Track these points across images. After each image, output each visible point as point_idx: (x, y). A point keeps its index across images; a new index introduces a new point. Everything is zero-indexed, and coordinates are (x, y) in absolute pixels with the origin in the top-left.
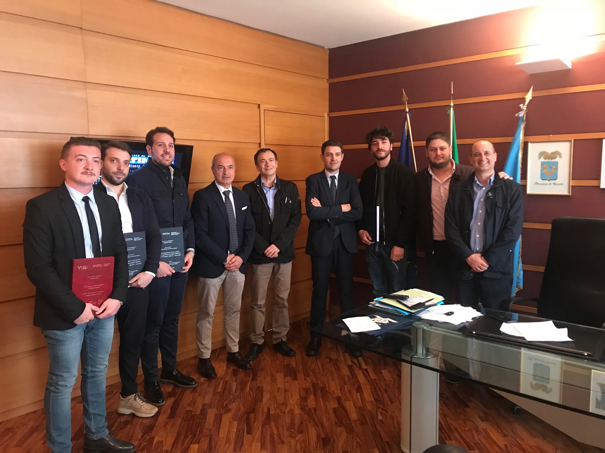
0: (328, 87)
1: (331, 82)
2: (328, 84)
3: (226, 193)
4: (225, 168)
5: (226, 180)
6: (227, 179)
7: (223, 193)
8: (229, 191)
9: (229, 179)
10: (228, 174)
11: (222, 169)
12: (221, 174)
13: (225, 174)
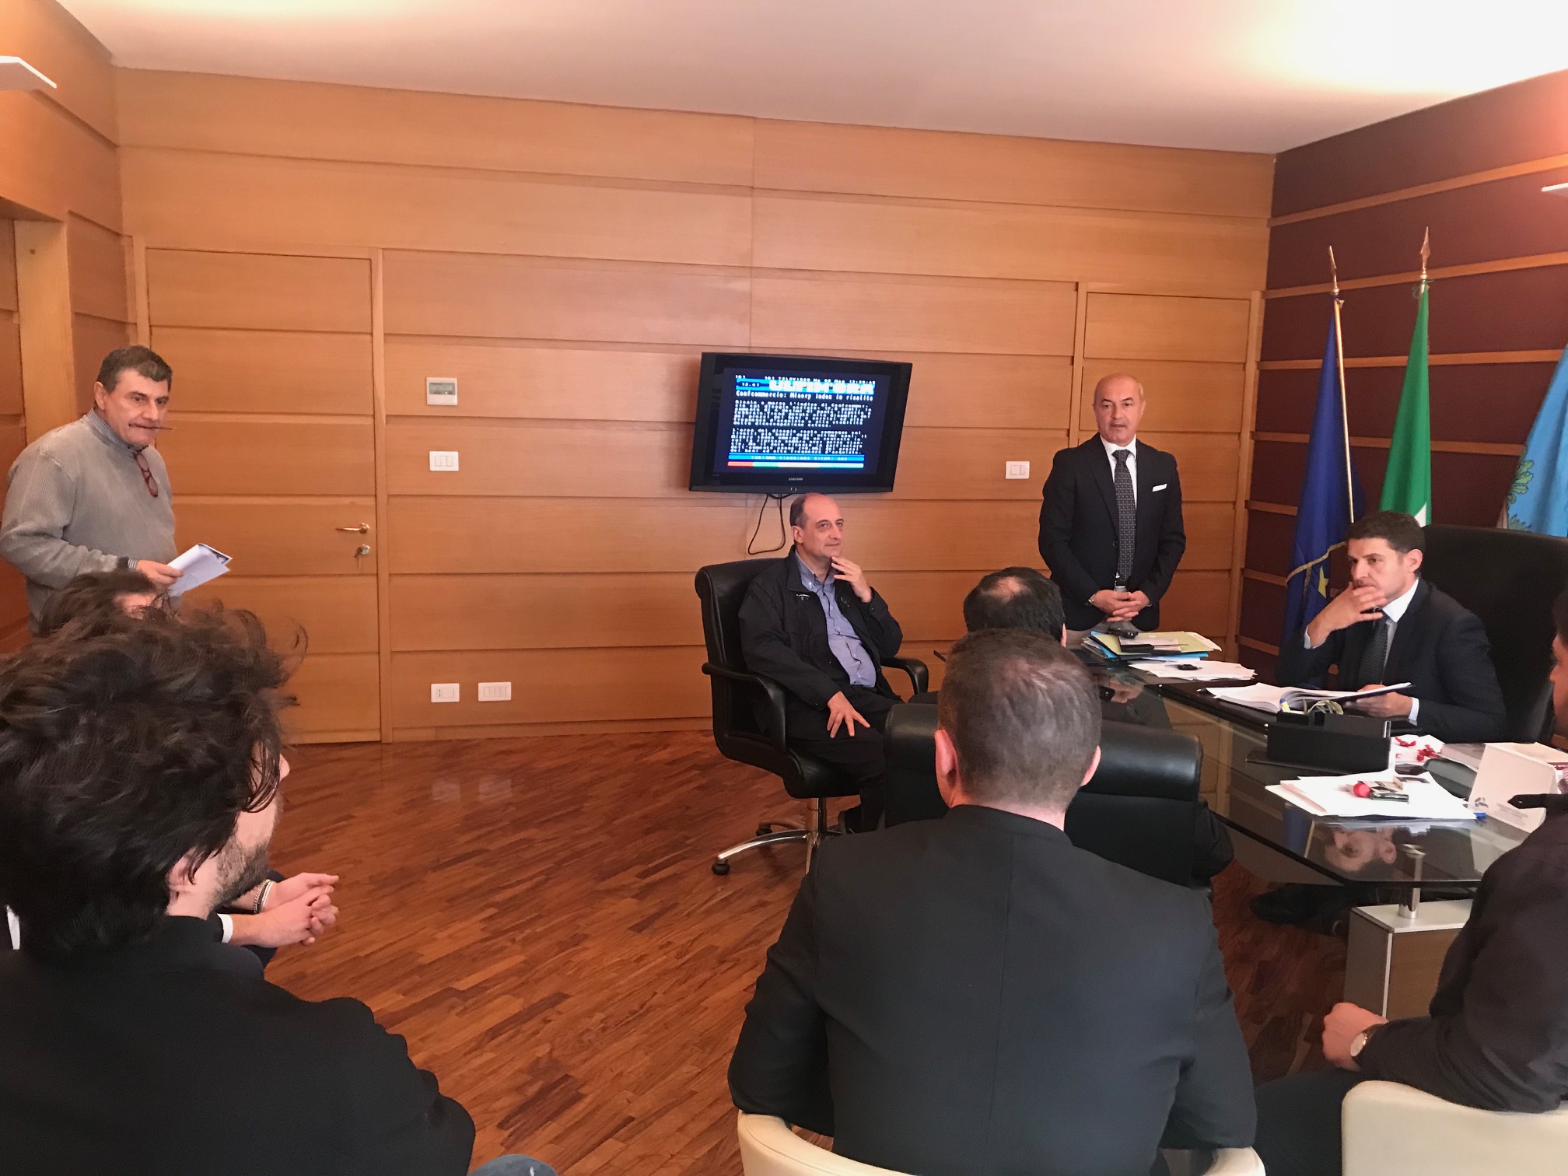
0: (1268, 237)
1: (1274, 225)
2: (1268, 231)
3: (1121, 456)
4: (1114, 406)
5: (1118, 430)
6: (1120, 429)
7: (1114, 454)
8: (1128, 453)
9: (1124, 429)
10: (1121, 418)
11: (1110, 409)
12: (1108, 419)
13: (1114, 418)
